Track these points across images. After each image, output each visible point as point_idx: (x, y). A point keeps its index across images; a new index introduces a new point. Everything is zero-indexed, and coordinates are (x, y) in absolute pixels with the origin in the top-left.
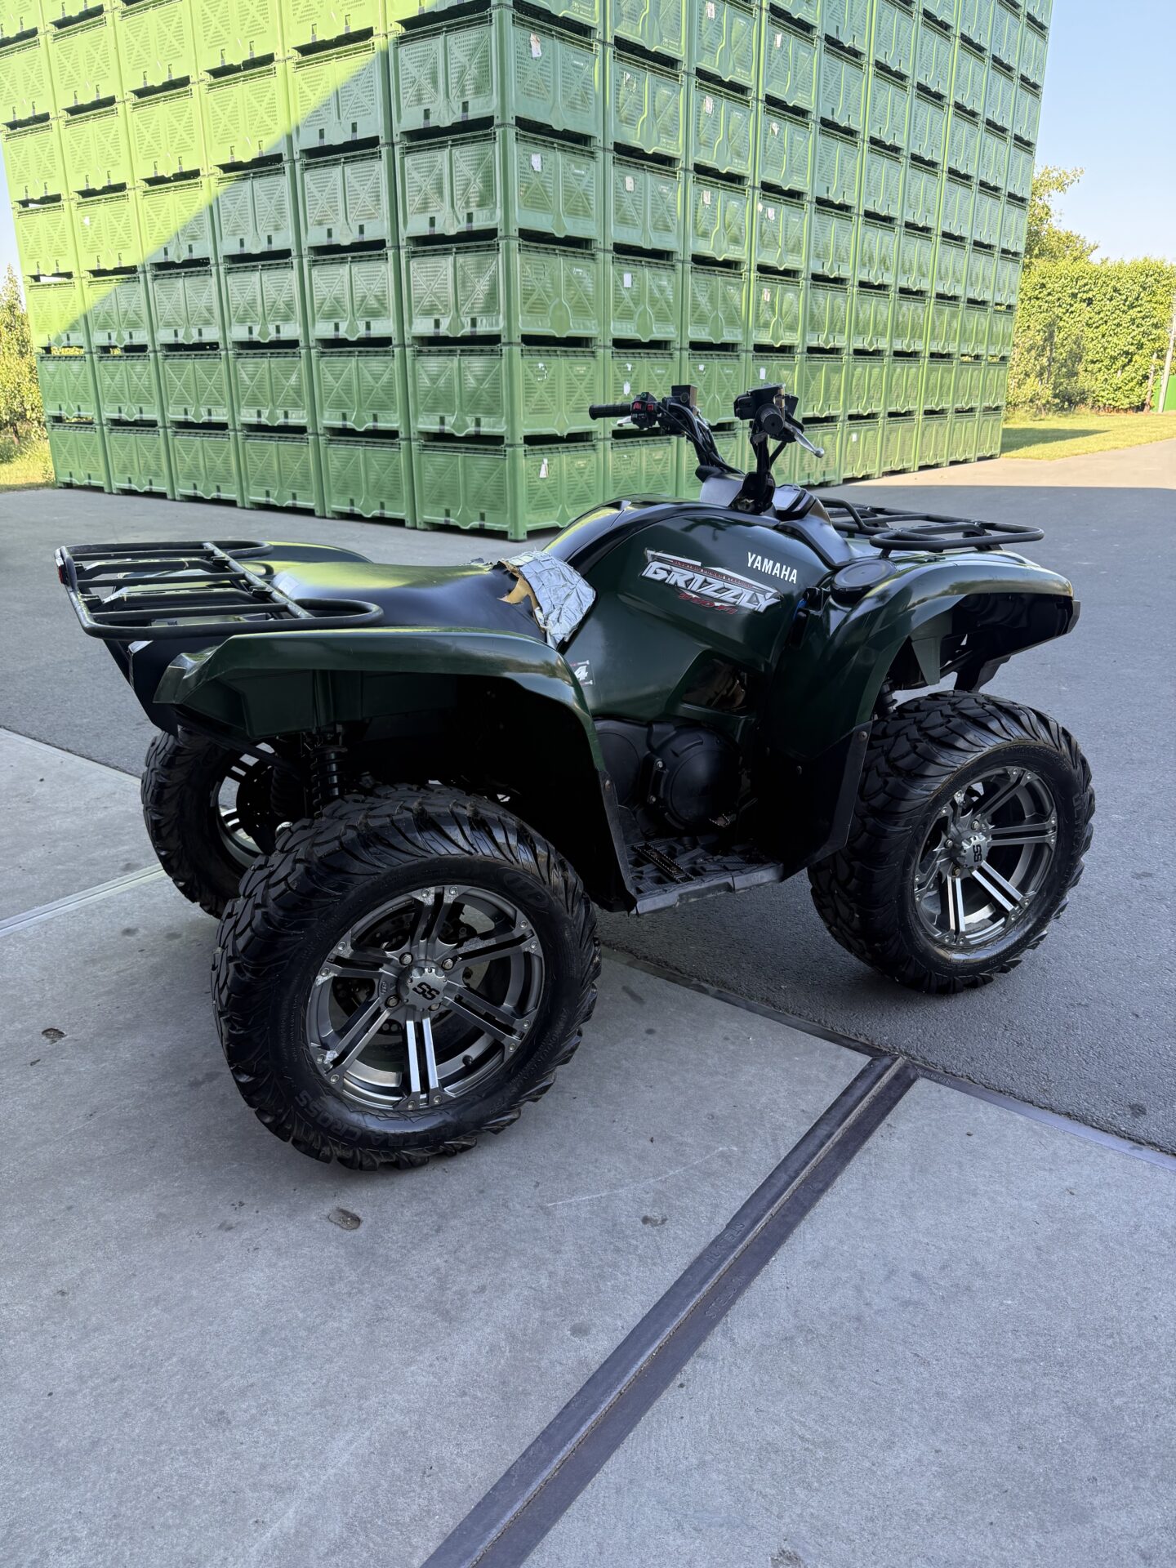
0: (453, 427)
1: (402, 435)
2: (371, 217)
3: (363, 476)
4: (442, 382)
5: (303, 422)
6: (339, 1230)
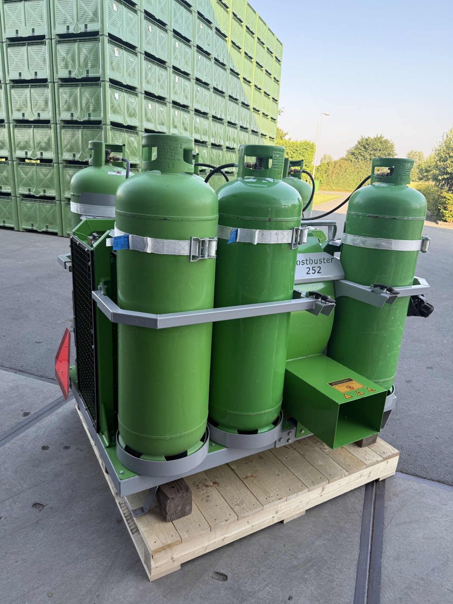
1: (57, 199)
2: (43, 110)
3: (38, 214)
6: (221, 583)
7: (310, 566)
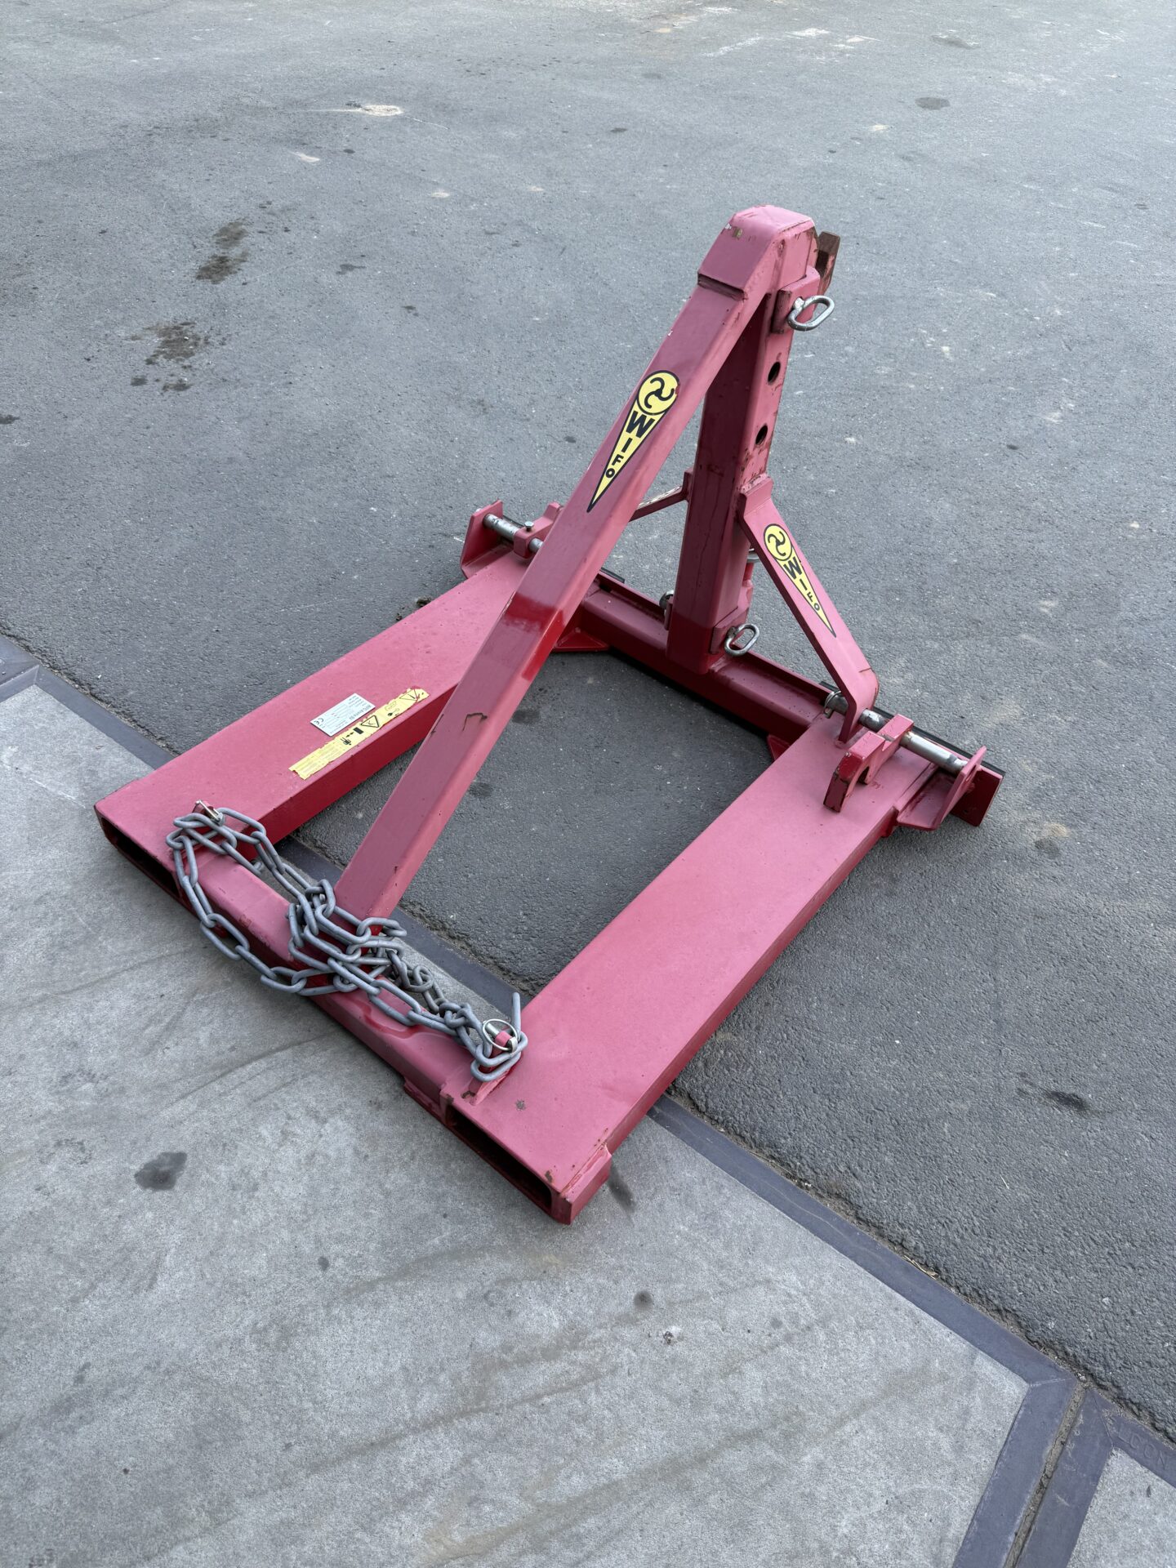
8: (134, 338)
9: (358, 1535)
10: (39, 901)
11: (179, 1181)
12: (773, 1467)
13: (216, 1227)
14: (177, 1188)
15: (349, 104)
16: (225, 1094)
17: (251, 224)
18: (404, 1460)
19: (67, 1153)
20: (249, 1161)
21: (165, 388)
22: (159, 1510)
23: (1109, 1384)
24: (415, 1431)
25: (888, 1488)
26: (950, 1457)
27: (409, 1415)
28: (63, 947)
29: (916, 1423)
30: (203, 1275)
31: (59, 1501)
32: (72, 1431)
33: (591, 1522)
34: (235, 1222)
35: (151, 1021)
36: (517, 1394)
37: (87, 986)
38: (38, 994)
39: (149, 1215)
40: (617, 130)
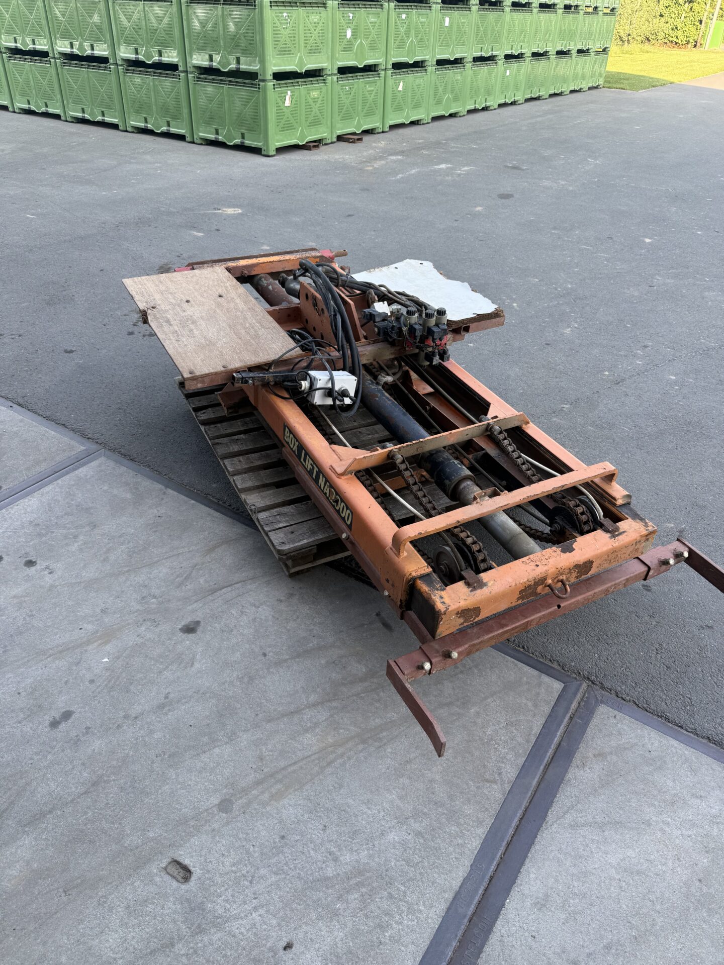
0: (219, 63)
1: (181, 68)
3: (153, 100)
4: (209, 26)
5: (105, 53)
6: (175, 884)
7: (357, 884)
8: (125, 315)
9: (289, 742)
10: (120, 536)
11: (198, 630)
12: (458, 714)
13: (217, 644)
14: (198, 633)
15: (215, 209)
16: (214, 600)
17: (174, 264)
18: (306, 717)
19: (149, 623)
20: (228, 622)
21: (144, 336)
22: (206, 737)
23: (598, 683)
24: (309, 707)
25: (506, 719)
26: (532, 708)
27: (306, 703)
28: (134, 552)
29: (517, 698)
30: (214, 661)
31: (165, 736)
32: (166, 714)
33: (385, 734)
34: (225, 643)
35: (178, 576)
36: (350, 694)
37: (147, 565)
38: (127, 569)
39: (188, 642)
40: (349, 216)
